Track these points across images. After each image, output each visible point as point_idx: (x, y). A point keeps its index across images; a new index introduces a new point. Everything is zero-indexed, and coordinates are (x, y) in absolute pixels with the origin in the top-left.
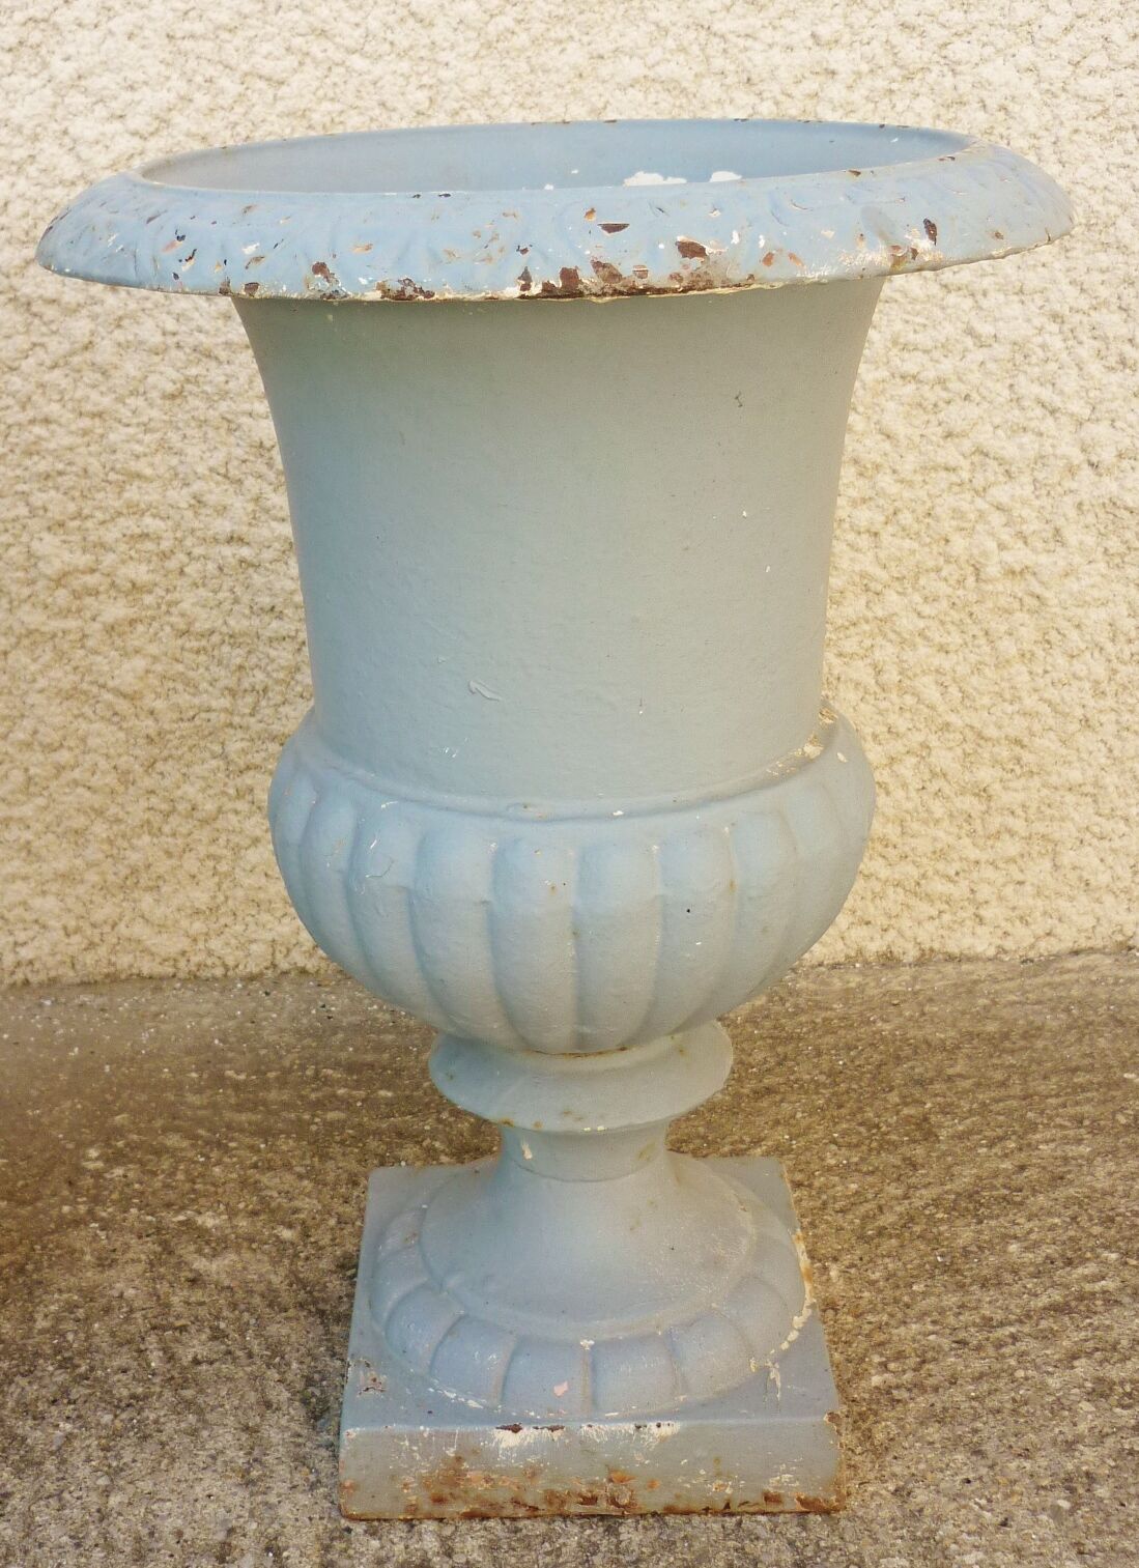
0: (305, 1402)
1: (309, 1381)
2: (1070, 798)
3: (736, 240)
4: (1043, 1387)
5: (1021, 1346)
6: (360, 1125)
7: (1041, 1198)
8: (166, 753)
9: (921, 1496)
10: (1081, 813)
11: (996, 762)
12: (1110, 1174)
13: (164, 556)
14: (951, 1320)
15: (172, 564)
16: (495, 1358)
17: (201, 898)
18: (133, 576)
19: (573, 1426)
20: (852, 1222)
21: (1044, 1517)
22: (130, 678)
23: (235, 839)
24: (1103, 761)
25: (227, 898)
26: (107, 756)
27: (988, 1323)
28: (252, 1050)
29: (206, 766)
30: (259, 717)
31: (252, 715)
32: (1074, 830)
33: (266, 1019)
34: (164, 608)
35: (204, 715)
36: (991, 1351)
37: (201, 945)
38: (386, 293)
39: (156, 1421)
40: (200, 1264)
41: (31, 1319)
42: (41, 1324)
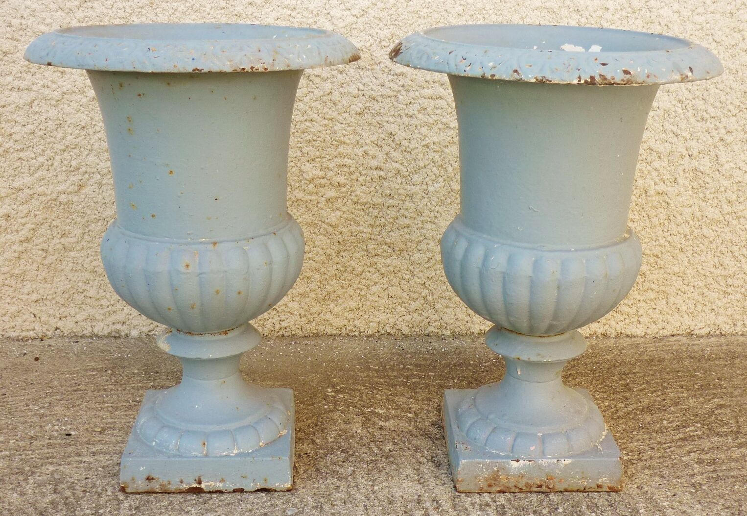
0: (433, 462)
1: (432, 457)
3: (639, 70)
4: (681, 460)
5: (672, 449)
6: (425, 383)
7: (672, 409)
8: (345, 248)
9: (646, 488)
11: (648, 263)
12: (695, 402)
13: (351, 173)
14: (648, 442)
15: (354, 177)
16: (510, 439)
17: (353, 305)
18: (339, 181)
19: (536, 460)
20: (608, 414)
21: (687, 494)
22: (334, 219)
23: (368, 282)
25: (363, 305)
26: (322, 249)
27: (659, 443)
28: (377, 359)
29: (359, 254)
30: (381, 236)
31: (378, 235)
33: (379, 350)
34: (349, 193)
35: (360, 234)
36: (662, 451)
37: (351, 323)
38: (537, 80)
39: (383, 467)
40: (382, 423)
41: (326, 439)
42: (330, 440)
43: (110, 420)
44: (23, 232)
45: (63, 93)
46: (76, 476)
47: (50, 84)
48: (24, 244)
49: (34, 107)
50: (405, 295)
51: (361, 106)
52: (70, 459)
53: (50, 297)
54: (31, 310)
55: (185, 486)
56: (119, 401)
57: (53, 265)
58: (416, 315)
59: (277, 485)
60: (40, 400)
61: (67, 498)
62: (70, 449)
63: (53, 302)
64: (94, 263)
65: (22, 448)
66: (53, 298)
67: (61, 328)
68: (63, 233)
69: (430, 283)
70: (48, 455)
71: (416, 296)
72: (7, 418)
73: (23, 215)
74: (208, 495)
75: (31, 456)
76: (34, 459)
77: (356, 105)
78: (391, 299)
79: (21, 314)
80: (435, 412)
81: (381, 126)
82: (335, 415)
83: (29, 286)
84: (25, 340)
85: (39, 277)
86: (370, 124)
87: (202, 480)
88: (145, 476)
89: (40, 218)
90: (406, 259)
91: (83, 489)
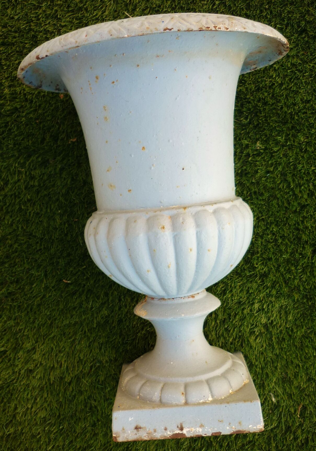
55: (169, 433)
59: (250, 426)
87: (184, 426)
88: (133, 426)
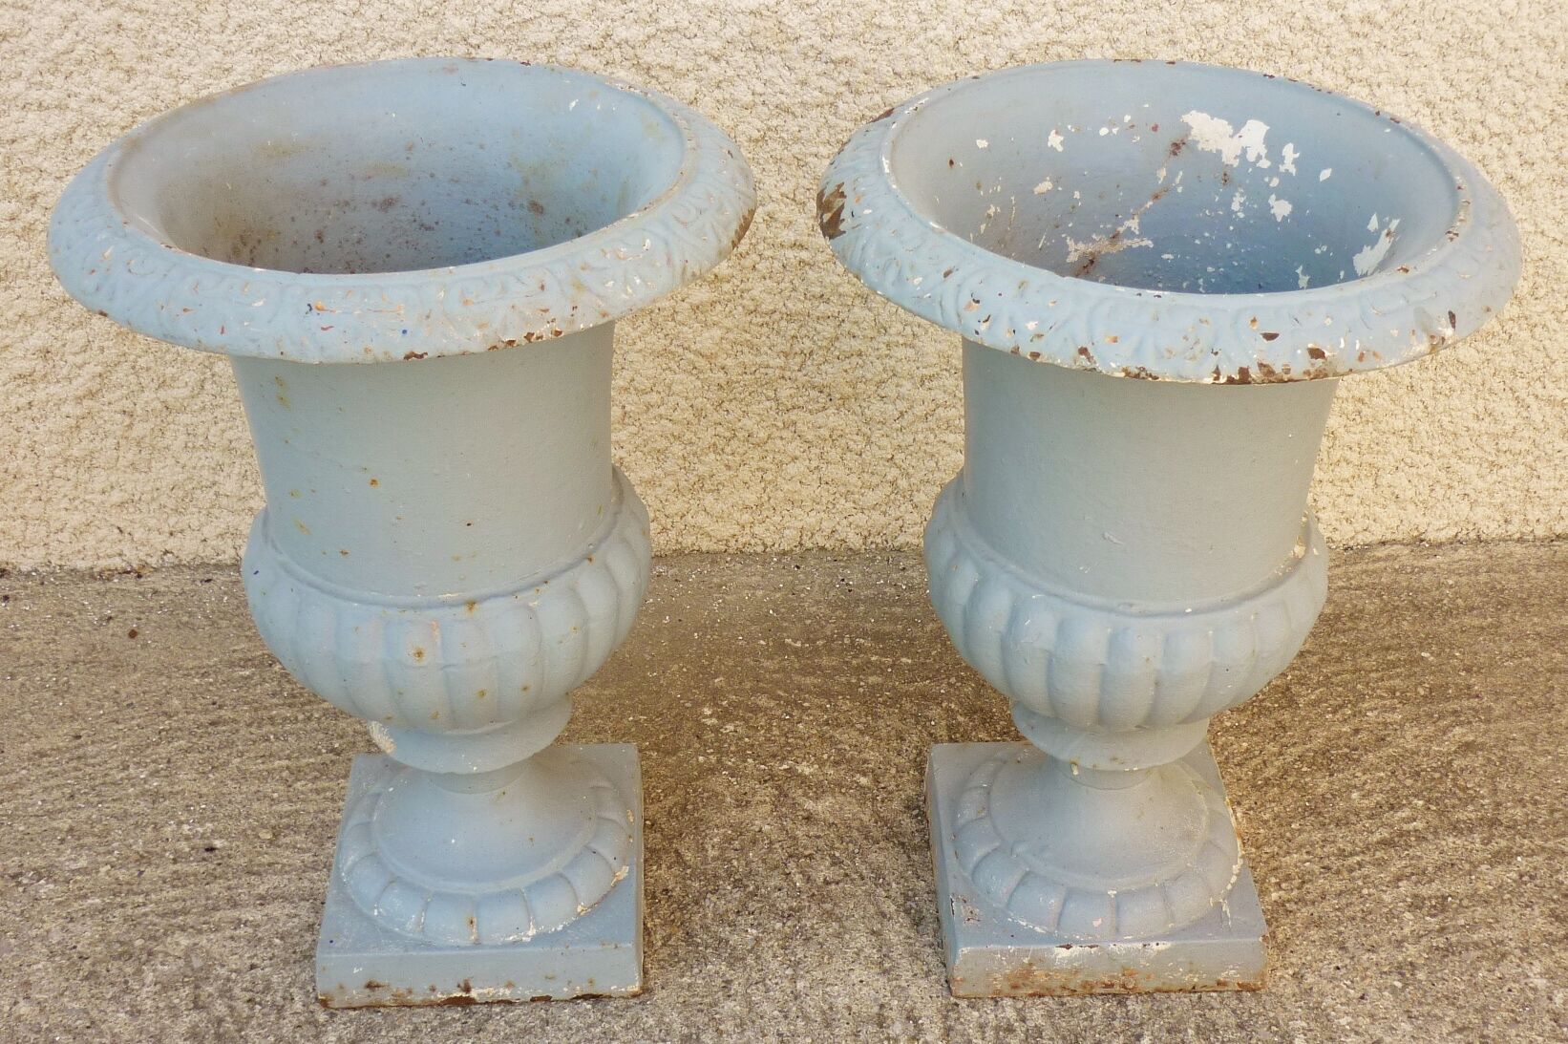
0: (907, 912)
1: (907, 898)
2: (1393, 439)
3: (1342, 345)
4: (1380, 901)
5: (1365, 871)
6: (894, 687)
7: (1371, 755)
8: (731, 396)
9: (1310, 979)
10: (1399, 449)
12: (1416, 737)
14: (1319, 851)
15: (748, 262)
16: (1054, 902)
17: (751, 498)
19: (1104, 945)
20: (1246, 774)
21: (1386, 993)
22: (708, 344)
23: (779, 457)
24: (1420, 414)
25: (770, 498)
26: (687, 398)
27: (1342, 854)
28: (800, 620)
29: (761, 406)
30: (804, 372)
31: (799, 371)
32: (1392, 460)
33: (802, 591)
34: (738, 293)
35: (762, 370)
36: (1346, 874)
37: (747, 530)
38: (1128, 374)
39: (812, 928)
40: (809, 805)
41: (704, 849)
42: (712, 853)
43: (287, 807)
44: (81, 380)
45: (134, 112)
46: (234, 962)
47: (104, 95)
48: (86, 402)
49: (76, 142)
50: (853, 479)
51: (759, 125)
52: (218, 915)
53: (146, 497)
54: (113, 520)
55: (439, 996)
56: (302, 753)
57: (147, 440)
58: (876, 515)
59: (612, 985)
60: (149, 751)
61: (220, 1021)
62: (215, 889)
63: (154, 506)
64: (229, 435)
65: (125, 888)
66: (153, 499)
67: (175, 551)
68: (161, 380)
69: (903, 456)
70: (175, 906)
71: (875, 480)
72: (88, 803)
73: (77, 349)
74: (485, 1009)
75: (143, 910)
76: (149, 918)
77: (749, 123)
78: (826, 486)
79: (93, 528)
80: (912, 772)
81: (801, 163)
82: (717, 783)
83: (104, 478)
84: (104, 576)
85: (122, 462)
86: (778, 160)
87: (471, 985)
88: (365, 982)
89: (111, 354)
90: (854, 413)
91: (248, 995)
